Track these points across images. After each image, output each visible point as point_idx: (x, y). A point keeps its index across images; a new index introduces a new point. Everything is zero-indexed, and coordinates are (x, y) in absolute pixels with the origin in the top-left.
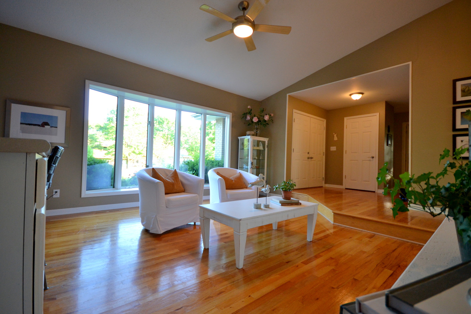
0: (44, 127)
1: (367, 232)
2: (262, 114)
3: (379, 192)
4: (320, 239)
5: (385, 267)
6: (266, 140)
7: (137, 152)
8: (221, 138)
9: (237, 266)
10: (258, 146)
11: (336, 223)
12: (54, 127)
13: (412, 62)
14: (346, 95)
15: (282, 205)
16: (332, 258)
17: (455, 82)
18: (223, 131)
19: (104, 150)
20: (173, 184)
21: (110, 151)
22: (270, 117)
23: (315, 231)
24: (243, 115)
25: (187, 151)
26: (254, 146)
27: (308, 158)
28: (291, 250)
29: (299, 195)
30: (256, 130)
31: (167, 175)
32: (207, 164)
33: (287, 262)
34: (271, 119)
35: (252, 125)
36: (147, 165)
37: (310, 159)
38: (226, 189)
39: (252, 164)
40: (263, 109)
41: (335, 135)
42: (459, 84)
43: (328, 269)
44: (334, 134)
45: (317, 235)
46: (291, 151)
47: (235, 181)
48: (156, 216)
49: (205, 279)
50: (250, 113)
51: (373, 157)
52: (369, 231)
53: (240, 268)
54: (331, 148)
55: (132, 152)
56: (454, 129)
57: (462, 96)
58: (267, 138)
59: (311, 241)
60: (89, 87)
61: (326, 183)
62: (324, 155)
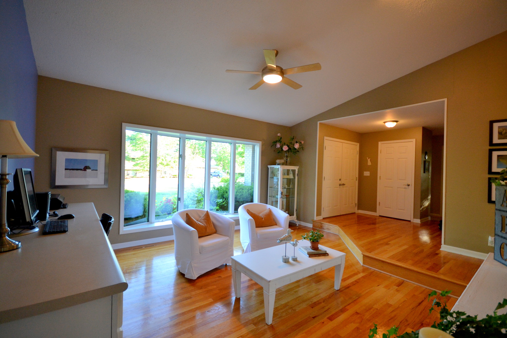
0: (86, 171)
1: (396, 277)
2: (293, 142)
3: (414, 222)
4: (348, 287)
5: (408, 325)
6: (296, 168)
7: (165, 163)
8: (251, 161)
9: (267, 322)
10: (288, 174)
11: (366, 265)
12: (95, 170)
13: (447, 99)
14: (380, 123)
15: (309, 257)
16: (357, 313)
17: (491, 123)
18: (252, 162)
19: (132, 161)
20: (206, 228)
21: (138, 162)
22: (300, 144)
23: (343, 276)
24: (273, 143)
25: (215, 161)
26: (284, 174)
27: (340, 185)
28: (318, 301)
29: (330, 226)
30: (286, 158)
31: (200, 217)
32: (237, 191)
33: (314, 318)
34: (302, 147)
35: (282, 153)
36: (179, 197)
37: (342, 186)
38: (256, 227)
39: (282, 193)
40: (294, 137)
41: (369, 160)
42: (496, 126)
43: (353, 326)
44: (368, 158)
45: (345, 281)
46: (322, 179)
47: (264, 218)
48: (191, 262)
49: (238, 336)
50: (280, 141)
51: (409, 185)
52: (398, 277)
53: (269, 324)
54: (365, 172)
55: (160, 163)
56: (490, 172)
57: (499, 138)
58: (298, 166)
59: (338, 289)
60: (125, 128)
61: (358, 209)
62: (357, 180)
